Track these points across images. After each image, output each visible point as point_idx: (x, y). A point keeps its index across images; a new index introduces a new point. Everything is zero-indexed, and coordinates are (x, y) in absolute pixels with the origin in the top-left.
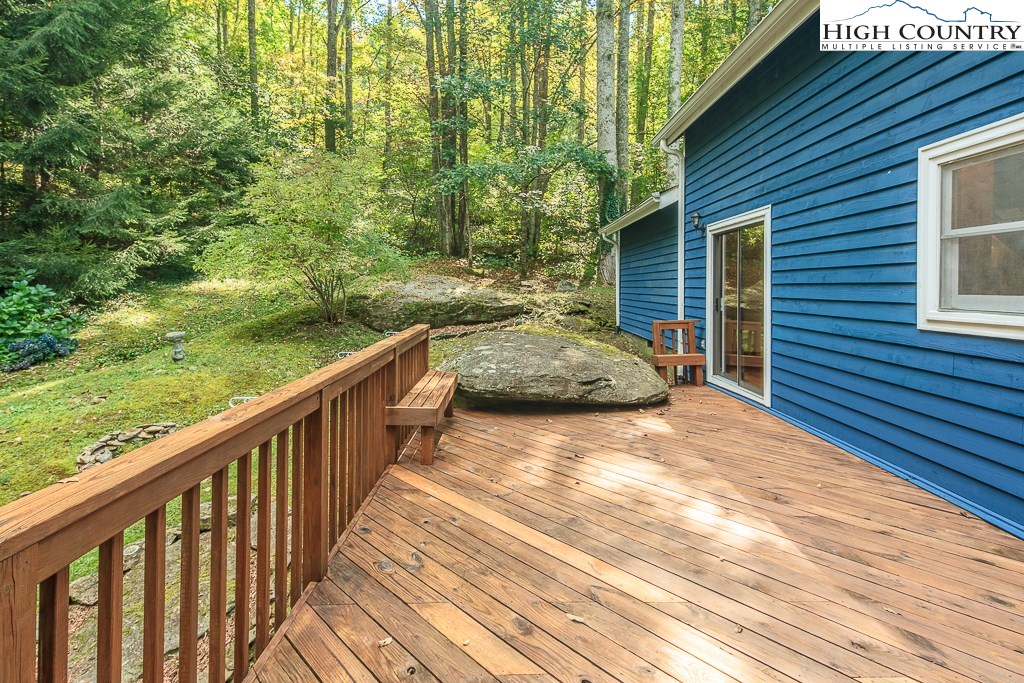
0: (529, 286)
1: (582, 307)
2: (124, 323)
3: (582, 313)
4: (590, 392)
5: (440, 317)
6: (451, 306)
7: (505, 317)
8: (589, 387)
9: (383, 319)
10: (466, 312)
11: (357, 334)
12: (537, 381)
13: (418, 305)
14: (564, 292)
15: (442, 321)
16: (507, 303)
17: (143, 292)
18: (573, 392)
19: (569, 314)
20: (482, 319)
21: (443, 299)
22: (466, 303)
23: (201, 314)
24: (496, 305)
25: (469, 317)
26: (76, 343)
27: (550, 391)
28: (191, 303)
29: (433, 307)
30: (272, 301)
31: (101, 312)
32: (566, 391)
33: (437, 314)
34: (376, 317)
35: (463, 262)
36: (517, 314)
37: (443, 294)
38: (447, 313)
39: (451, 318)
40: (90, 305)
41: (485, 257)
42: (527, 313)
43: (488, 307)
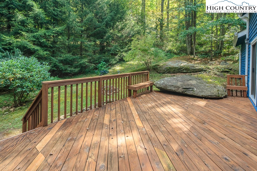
0: (211, 63)
1: (227, 70)
2: (116, 69)
3: (228, 72)
4: (186, 91)
5: (176, 71)
6: (179, 68)
7: (196, 72)
8: (186, 90)
9: (161, 70)
10: (183, 70)
11: (154, 74)
12: (171, 86)
13: (169, 67)
14: (223, 65)
15: (177, 72)
16: (197, 68)
17: (120, 63)
18: (180, 90)
19: (222, 72)
20: (189, 72)
21: (177, 66)
22: (183, 67)
23: (128, 68)
24: (193, 68)
25: (184, 71)
26: (108, 72)
27: (173, 89)
28: (127, 66)
29: (174, 68)
30: (141, 66)
31: (113, 67)
32: (178, 90)
33: (175, 70)
34: (159, 70)
35: (192, 56)
36: (201, 71)
37: (178, 65)
38: (178, 70)
39: (179, 71)
40: (112, 66)
41: (201, 55)
42: (205, 71)
43: (190, 69)
